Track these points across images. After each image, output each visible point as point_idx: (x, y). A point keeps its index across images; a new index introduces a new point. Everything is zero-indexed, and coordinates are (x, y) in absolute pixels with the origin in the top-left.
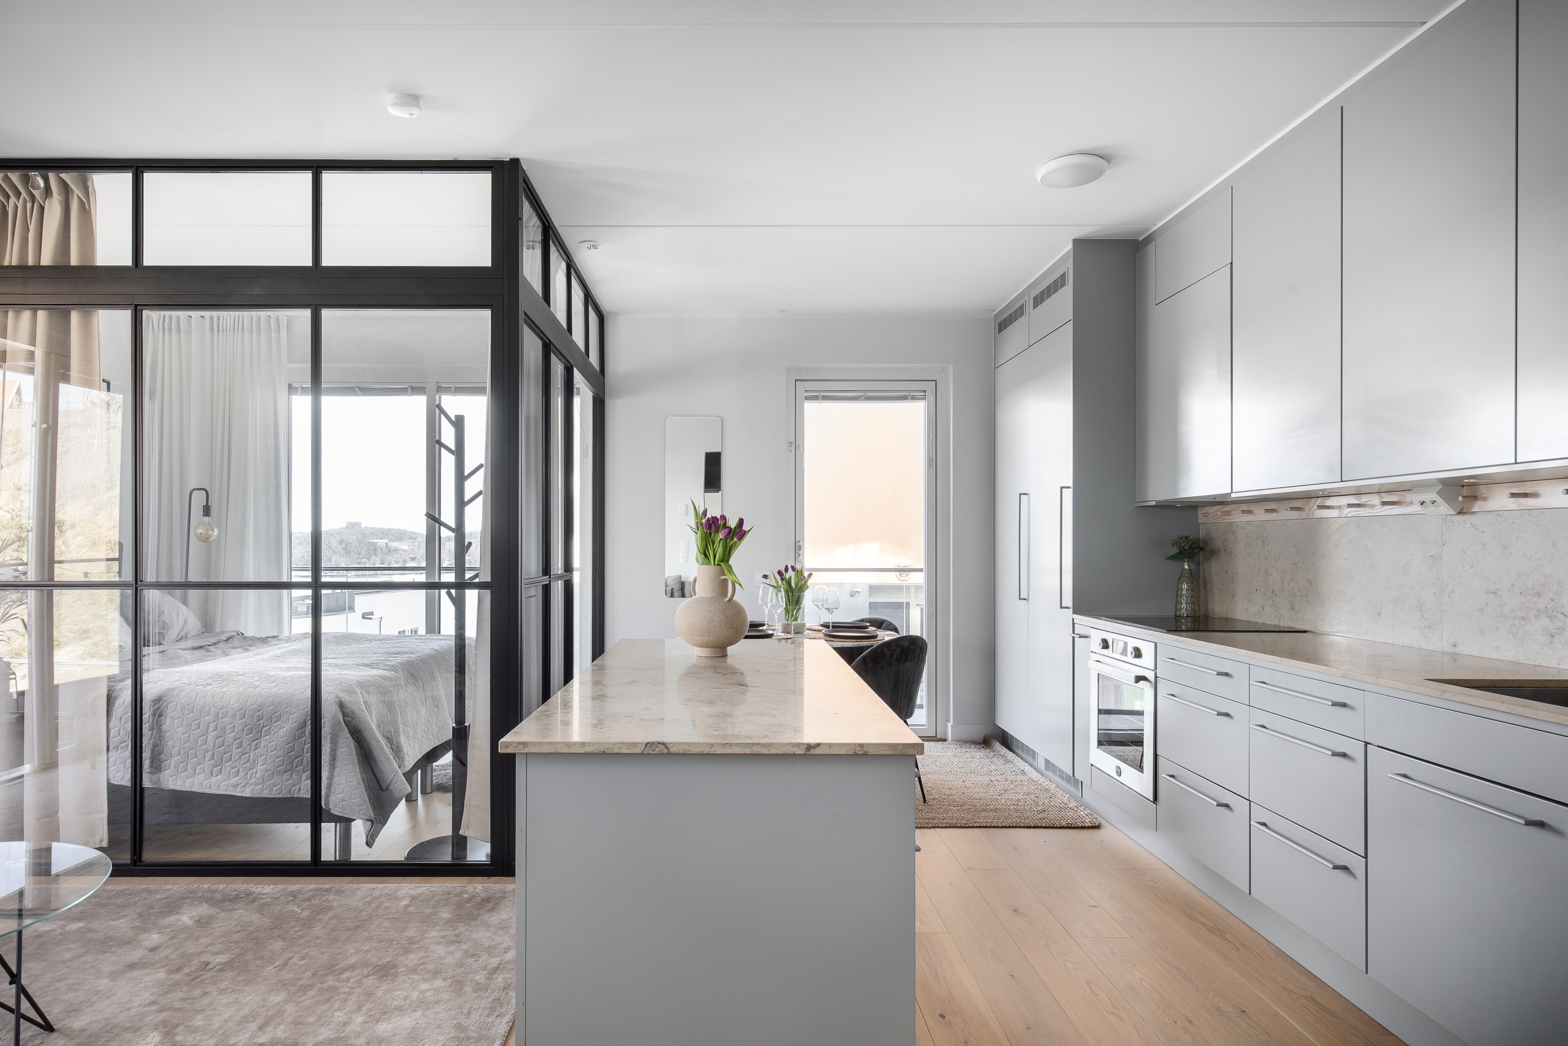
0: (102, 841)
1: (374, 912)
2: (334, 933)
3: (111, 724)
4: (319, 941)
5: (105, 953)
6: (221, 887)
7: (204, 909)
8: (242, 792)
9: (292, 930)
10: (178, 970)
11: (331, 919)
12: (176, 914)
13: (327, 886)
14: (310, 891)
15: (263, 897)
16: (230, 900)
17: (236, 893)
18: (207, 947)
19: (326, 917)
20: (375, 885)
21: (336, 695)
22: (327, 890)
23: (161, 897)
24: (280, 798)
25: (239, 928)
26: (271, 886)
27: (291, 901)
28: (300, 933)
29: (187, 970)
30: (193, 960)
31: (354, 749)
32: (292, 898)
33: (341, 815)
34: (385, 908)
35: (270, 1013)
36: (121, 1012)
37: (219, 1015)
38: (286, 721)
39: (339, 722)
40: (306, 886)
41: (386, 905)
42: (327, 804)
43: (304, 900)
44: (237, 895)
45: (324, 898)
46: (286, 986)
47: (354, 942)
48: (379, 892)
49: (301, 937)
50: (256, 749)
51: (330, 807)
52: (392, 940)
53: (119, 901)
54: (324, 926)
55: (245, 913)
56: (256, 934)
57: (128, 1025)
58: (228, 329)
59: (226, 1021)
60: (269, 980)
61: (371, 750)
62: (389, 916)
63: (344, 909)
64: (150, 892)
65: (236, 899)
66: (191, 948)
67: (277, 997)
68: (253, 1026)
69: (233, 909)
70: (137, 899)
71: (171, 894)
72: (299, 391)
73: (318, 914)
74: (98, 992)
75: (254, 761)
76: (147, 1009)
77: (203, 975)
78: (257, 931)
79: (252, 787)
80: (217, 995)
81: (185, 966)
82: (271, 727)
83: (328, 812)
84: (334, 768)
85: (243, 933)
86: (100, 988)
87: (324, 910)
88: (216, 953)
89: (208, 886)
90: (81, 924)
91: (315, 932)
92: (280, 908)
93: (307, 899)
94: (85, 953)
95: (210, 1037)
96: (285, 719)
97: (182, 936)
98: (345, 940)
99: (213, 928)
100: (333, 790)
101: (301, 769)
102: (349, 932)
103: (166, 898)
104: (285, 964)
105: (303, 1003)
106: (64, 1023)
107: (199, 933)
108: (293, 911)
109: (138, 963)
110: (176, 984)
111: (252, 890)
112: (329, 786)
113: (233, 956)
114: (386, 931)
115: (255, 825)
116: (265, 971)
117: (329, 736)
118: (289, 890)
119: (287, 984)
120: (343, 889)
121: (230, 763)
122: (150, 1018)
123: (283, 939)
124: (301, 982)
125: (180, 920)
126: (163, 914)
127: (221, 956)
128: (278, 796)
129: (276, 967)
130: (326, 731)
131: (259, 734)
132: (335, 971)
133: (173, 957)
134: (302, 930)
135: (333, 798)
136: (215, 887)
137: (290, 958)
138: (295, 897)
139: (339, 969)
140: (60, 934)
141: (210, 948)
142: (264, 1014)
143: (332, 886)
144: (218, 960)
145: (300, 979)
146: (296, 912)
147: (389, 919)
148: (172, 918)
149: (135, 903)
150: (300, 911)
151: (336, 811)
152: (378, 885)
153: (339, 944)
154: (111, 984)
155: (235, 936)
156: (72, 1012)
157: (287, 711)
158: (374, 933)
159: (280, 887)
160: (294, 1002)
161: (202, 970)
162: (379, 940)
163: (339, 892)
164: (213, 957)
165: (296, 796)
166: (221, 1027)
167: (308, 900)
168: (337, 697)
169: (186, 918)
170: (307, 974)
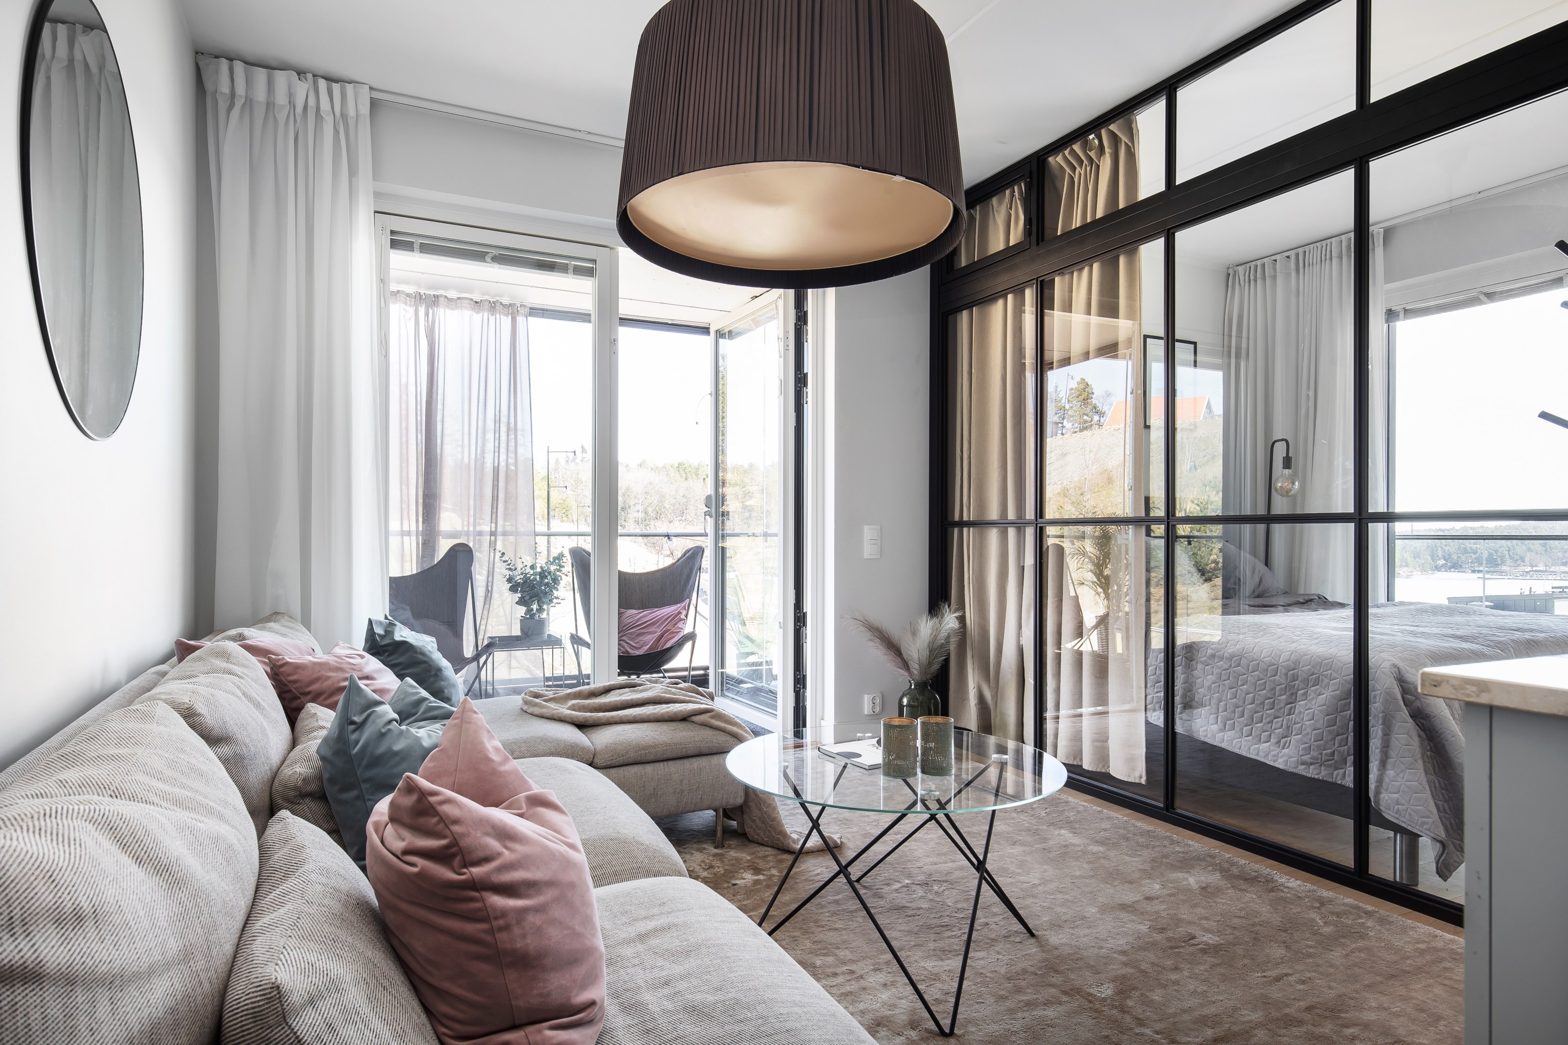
0: (1141, 777)
1: (1425, 966)
2: (1356, 969)
3: (1149, 661)
4: (1331, 970)
5: (1107, 883)
6: (1243, 862)
7: (1214, 878)
8: (1274, 761)
9: (1303, 941)
10: (1162, 930)
11: (1360, 950)
12: (1187, 872)
13: (1370, 908)
14: (1344, 904)
15: (1285, 890)
16: (1246, 880)
17: (1255, 874)
18: (1200, 919)
19: (1354, 946)
20: (1439, 931)
21: (1394, 664)
22: (1367, 913)
23: (1180, 850)
24: (1318, 780)
25: (1243, 913)
26: (1298, 882)
27: (1315, 908)
28: (1311, 950)
29: (1170, 934)
30: (1181, 927)
31: (1416, 739)
32: (1318, 905)
33: (1395, 821)
34: (1445, 969)
35: (1236, 1028)
36: (1093, 946)
37: (1179, 999)
38: (1326, 686)
39: (1396, 699)
40: (1342, 897)
41: (1448, 965)
42: (1377, 802)
43: (1332, 913)
44: (1256, 877)
45: (1360, 921)
46: (1268, 1006)
47: (1380, 993)
48: (1442, 943)
49: (1310, 955)
50: (1289, 714)
51: (1382, 808)
52: (1439, 1018)
53: (1142, 840)
54: (1347, 955)
55: (1257, 900)
56: (1258, 928)
57: (1092, 963)
58: (1315, 262)
59: (1184, 1011)
60: (1251, 988)
61: (1444, 745)
62: (1447, 982)
63: (1383, 944)
64: (1173, 842)
65: (1252, 880)
66: (1185, 913)
67: (1251, 1014)
68: (1209, 1033)
69: (1245, 890)
70: (1158, 843)
71: (1190, 851)
72: (1402, 314)
73: (1344, 937)
74: (1083, 918)
75: (1288, 727)
76: (1116, 956)
77: (1183, 947)
78: (1261, 925)
79: (1285, 758)
80: (1187, 977)
81: (1170, 930)
82: (1307, 691)
83: (1379, 814)
84: (1387, 758)
85: (1244, 921)
86: (1087, 915)
87: (1354, 935)
88: (1207, 930)
89: (1229, 856)
90: (1101, 849)
91: (1331, 957)
92: (1299, 910)
93: (1337, 913)
94: (1092, 876)
95: (1160, 1020)
96: (1324, 684)
97: (1181, 897)
98: (1369, 986)
99: (1215, 902)
100: (1384, 785)
101: (1346, 751)
102: (1377, 978)
103: (1183, 853)
104: (1278, 979)
105: (1280, 1038)
106: (1044, 933)
107: (1199, 901)
108: (1313, 920)
109: (1129, 906)
110: (1154, 944)
111: (1275, 878)
112: (1380, 781)
113: (1222, 942)
114: (1435, 1001)
115: (1309, 810)
116: (1251, 975)
117: (1381, 715)
118: (1318, 894)
119: (1269, 1003)
120: (1391, 920)
121: (1261, 724)
122: (1114, 967)
123: (1288, 948)
124: (1288, 1011)
125: (1187, 879)
126: (1173, 867)
127: (1210, 936)
128: (1316, 777)
129: (1265, 976)
130: (1376, 707)
131: (1294, 698)
132: (1339, 1018)
133: (1164, 914)
134: (1315, 947)
135: (1384, 796)
136: (1236, 859)
137: (1287, 975)
138: (1322, 904)
139: (1346, 1018)
140: (1081, 851)
141: (1204, 922)
142: (1227, 1026)
143: (1377, 910)
144: (1204, 939)
145: (1288, 1006)
146: (1317, 922)
147: (1444, 985)
148: (1180, 875)
149: (1154, 847)
150: (1322, 924)
151: (1389, 815)
152: (1444, 934)
153: (1358, 986)
154: (1098, 916)
155: (1235, 921)
156: (1055, 926)
157: (1327, 674)
158: (1414, 994)
159: (1309, 886)
160: (1269, 1030)
161: (1184, 942)
162: (1419, 1007)
163: (1382, 921)
164: (1201, 933)
165: (1339, 782)
166: (1175, 1015)
167: (1338, 915)
168: (1395, 666)
169: (1192, 880)
170: (1301, 1004)
